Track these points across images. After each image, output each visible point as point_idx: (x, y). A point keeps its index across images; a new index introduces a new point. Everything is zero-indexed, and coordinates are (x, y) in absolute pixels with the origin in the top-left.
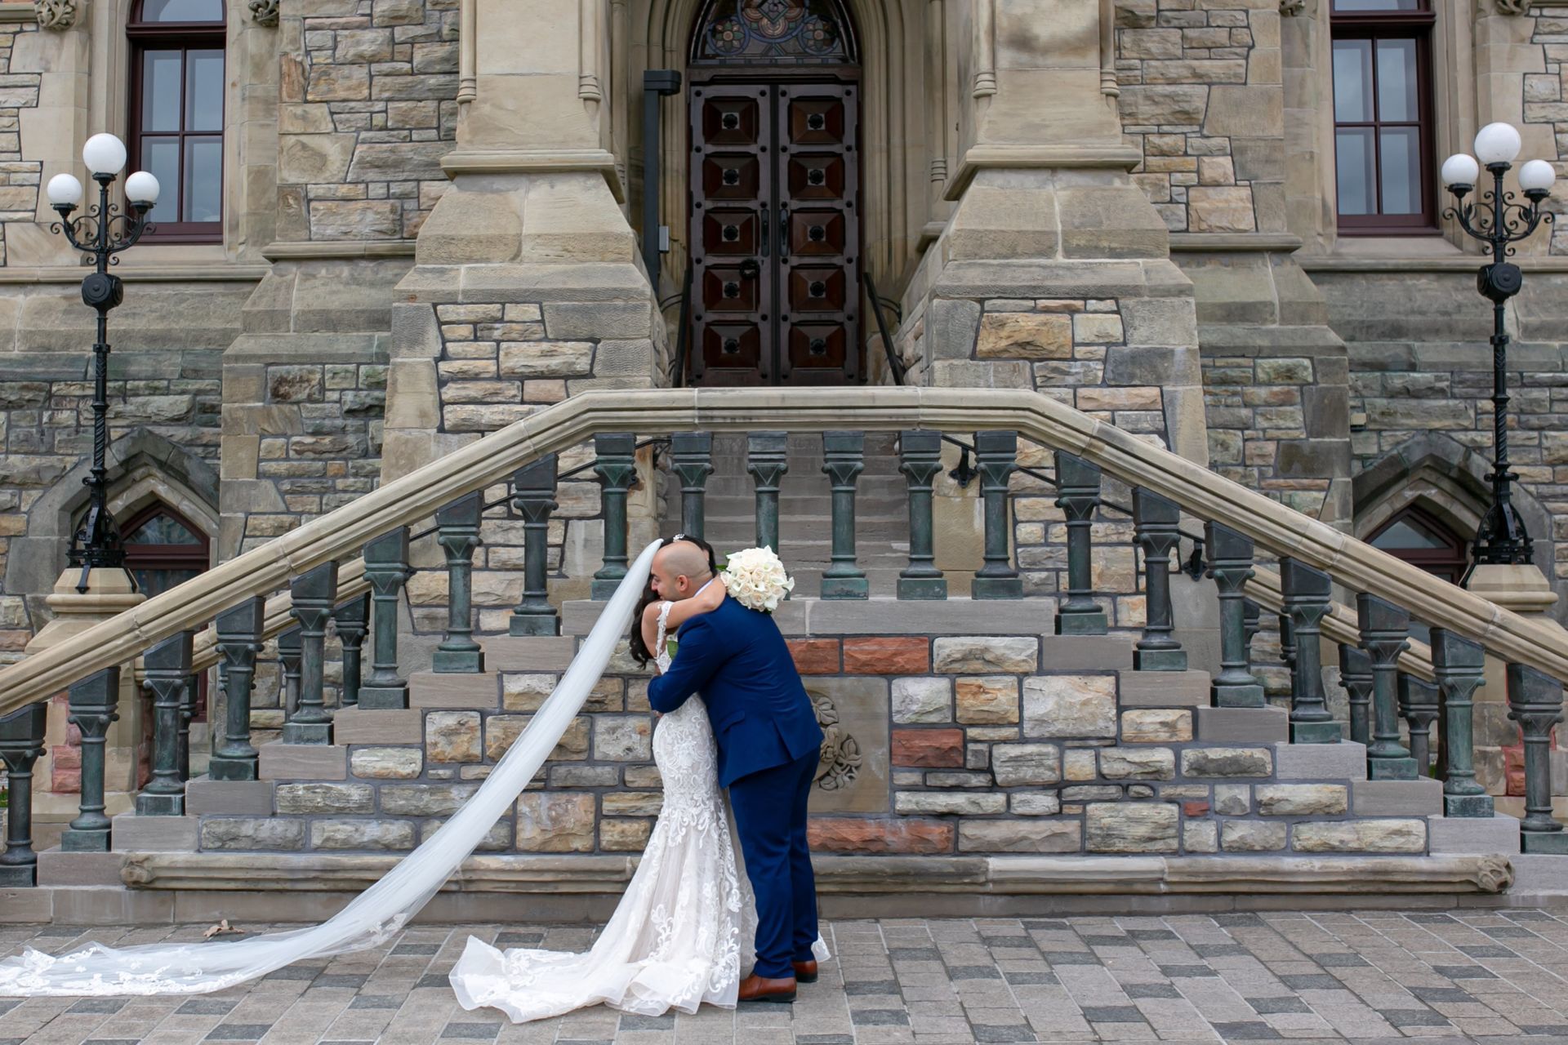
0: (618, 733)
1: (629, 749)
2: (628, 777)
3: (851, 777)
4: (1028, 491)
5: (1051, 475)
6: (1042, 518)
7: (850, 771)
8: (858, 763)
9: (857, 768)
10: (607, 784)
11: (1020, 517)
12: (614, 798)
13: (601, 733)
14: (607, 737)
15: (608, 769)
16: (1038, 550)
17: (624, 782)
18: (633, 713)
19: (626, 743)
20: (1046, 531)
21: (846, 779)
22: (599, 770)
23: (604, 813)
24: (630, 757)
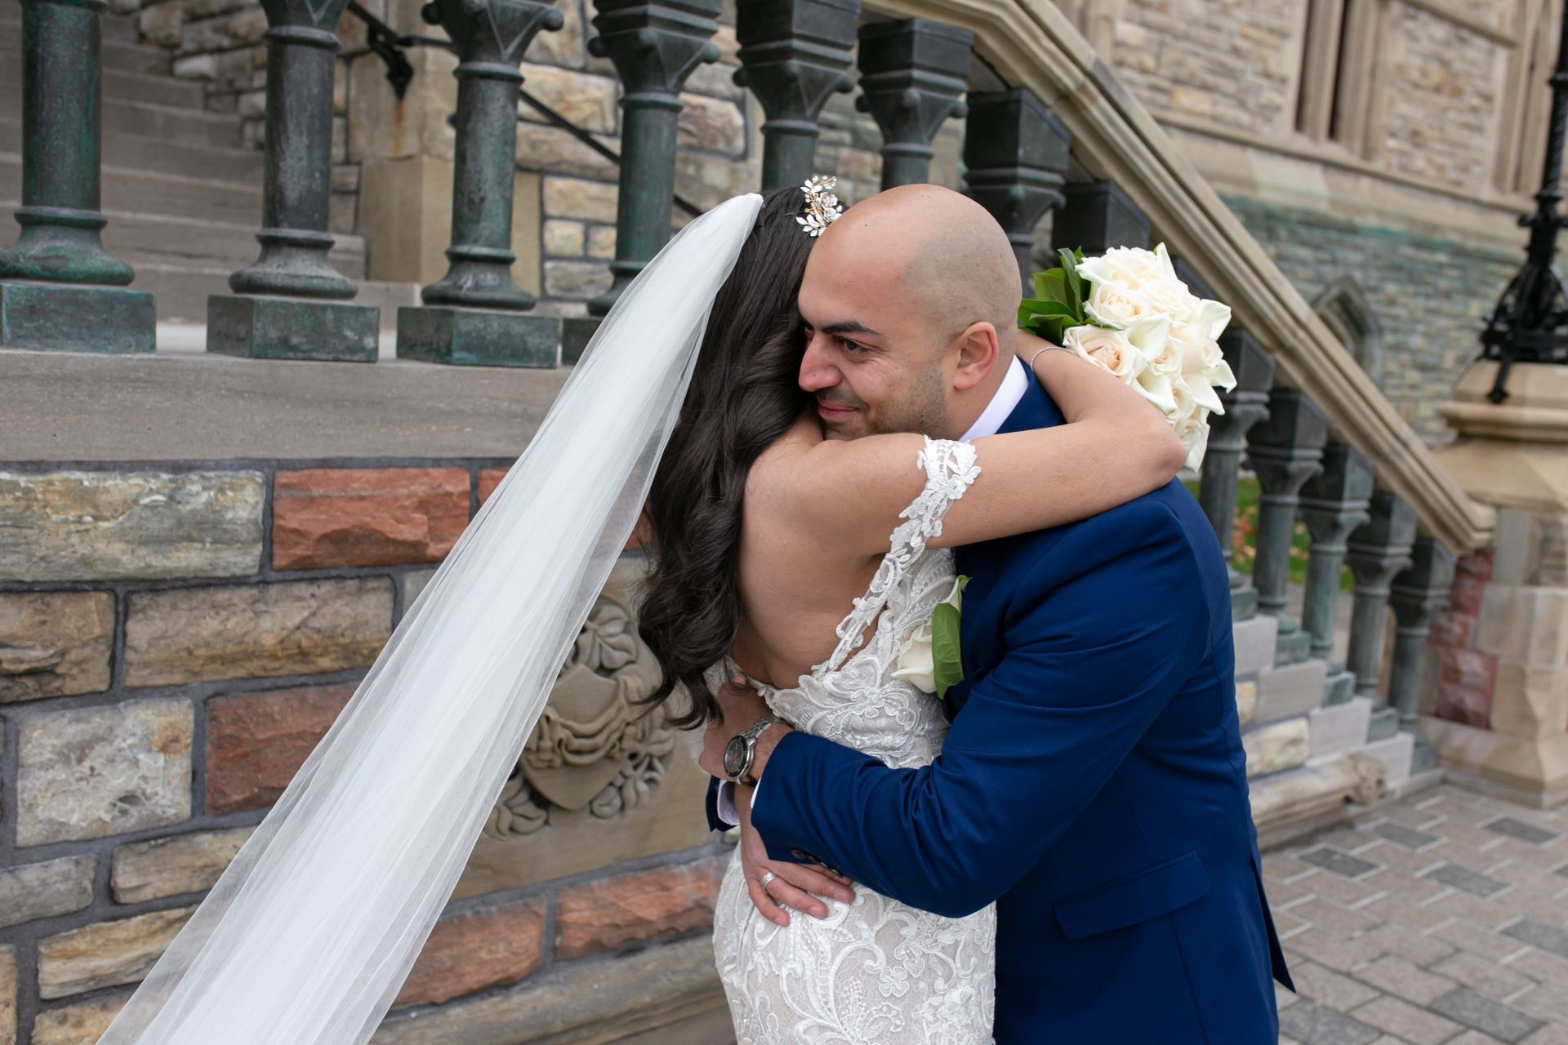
0: (96, 757)
1: (129, 799)
2: (125, 878)
3: (650, 781)
4: (564, 167)
5: (615, 146)
6: (581, 214)
7: (651, 767)
8: (667, 747)
9: (662, 758)
10: (58, 909)
11: (551, 210)
12: (81, 944)
13: (46, 766)
14: (60, 774)
15: (60, 865)
16: (575, 268)
17: (110, 893)
18: (139, 693)
19: (119, 781)
20: (587, 238)
21: (643, 787)
22: (31, 874)
23: (47, 992)
24: (133, 820)
